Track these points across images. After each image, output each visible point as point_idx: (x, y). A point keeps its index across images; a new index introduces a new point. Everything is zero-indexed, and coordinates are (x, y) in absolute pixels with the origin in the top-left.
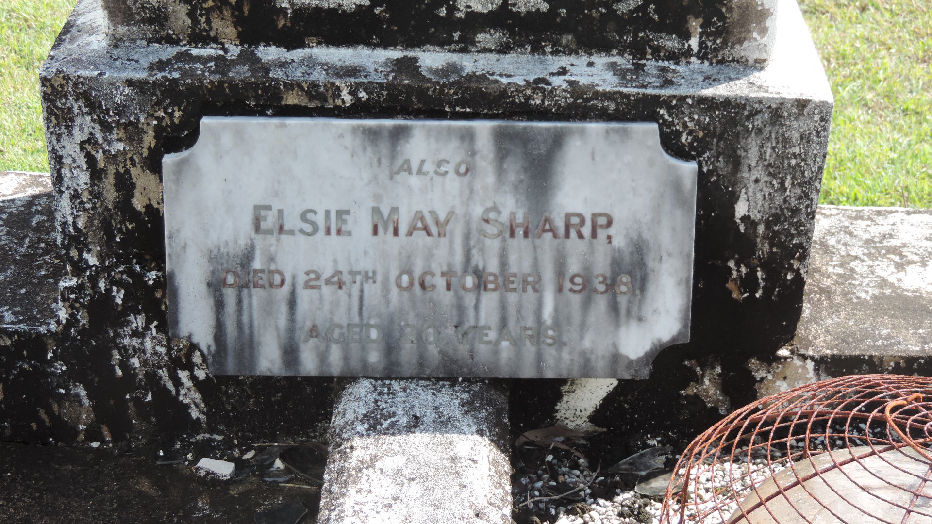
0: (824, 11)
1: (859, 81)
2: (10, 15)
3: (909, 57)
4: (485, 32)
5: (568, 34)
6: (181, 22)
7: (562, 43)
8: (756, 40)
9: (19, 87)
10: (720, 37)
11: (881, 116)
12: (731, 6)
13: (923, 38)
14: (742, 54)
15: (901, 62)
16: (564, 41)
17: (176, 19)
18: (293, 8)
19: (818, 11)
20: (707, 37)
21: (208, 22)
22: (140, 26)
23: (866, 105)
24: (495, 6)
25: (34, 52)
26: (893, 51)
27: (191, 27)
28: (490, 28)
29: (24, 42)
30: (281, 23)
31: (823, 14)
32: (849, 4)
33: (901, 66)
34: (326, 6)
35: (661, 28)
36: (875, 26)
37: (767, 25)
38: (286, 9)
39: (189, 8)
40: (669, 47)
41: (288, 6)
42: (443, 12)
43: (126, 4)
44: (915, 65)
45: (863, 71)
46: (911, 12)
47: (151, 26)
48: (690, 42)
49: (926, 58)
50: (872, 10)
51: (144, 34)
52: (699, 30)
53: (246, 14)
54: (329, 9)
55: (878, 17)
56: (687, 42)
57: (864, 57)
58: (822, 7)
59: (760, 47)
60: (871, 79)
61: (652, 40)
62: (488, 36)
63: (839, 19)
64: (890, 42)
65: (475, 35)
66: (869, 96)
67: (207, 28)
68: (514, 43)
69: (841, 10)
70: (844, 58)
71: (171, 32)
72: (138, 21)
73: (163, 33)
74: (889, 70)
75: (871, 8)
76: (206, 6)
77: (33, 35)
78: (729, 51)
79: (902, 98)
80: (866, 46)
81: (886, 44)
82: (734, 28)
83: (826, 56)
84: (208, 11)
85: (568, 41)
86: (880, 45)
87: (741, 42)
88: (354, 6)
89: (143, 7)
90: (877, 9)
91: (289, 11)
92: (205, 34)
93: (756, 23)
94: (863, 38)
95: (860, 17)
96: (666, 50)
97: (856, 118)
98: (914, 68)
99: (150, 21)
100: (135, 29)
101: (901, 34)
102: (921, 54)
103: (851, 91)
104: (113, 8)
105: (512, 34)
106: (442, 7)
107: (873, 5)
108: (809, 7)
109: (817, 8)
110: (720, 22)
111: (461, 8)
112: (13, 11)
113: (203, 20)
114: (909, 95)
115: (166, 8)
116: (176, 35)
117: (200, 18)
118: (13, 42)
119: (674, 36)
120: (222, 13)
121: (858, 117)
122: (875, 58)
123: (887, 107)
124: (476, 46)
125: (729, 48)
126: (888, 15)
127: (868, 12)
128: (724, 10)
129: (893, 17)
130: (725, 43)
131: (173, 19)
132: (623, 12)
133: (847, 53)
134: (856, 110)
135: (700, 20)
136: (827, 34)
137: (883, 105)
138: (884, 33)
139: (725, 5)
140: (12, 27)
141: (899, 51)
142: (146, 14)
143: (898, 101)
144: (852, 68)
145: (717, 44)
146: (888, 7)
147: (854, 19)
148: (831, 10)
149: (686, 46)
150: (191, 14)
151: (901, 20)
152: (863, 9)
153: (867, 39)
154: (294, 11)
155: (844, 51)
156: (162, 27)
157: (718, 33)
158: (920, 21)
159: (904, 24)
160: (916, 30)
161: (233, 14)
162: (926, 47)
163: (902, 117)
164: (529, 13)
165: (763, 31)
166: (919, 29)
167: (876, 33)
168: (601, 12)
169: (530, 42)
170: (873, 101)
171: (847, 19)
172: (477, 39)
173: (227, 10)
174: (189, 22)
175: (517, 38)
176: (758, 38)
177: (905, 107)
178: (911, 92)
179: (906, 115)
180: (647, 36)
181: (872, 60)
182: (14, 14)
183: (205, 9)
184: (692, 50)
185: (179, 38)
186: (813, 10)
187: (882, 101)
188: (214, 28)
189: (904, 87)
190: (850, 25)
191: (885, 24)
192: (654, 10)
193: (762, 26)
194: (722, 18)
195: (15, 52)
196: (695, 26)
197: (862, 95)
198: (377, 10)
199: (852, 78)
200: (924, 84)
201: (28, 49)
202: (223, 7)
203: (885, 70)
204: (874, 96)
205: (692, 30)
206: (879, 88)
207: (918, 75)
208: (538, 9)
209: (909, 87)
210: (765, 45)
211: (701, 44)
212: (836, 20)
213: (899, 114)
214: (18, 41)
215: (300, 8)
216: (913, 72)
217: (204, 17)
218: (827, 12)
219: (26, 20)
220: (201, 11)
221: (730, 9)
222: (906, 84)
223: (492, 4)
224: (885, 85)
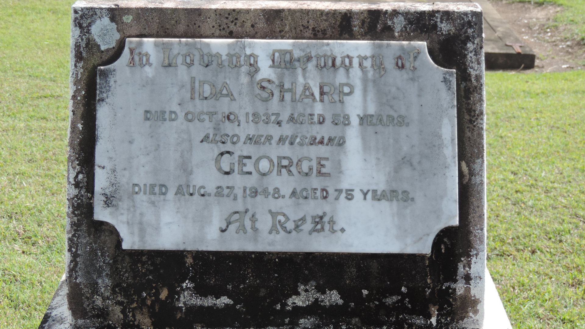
0: (509, 254)
1: (534, 301)
2: (4, 273)
3: (564, 284)
4: (305, 318)
5: (356, 317)
6: (117, 316)
7: (352, 323)
8: (471, 317)
9: (10, 322)
10: (450, 317)
11: (548, 324)
12: (455, 298)
13: (571, 270)
14: (464, 326)
15: (558, 287)
16: (353, 322)
17: (114, 314)
18: (186, 307)
19: (505, 254)
20: (442, 317)
21: (134, 316)
22: (91, 319)
23: (539, 317)
24: (310, 302)
25: (19, 298)
26: (553, 279)
27: (123, 319)
28: (308, 316)
29: (13, 290)
30: (179, 316)
31: (509, 256)
32: (524, 249)
33: (559, 289)
34: (206, 305)
35: (413, 312)
36: (541, 263)
37: (478, 308)
38: (182, 307)
39: (122, 308)
40: (418, 323)
41: (182, 305)
42: (278, 307)
43: (83, 306)
44: (567, 289)
45: (535, 294)
46: (563, 253)
47: (98, 319)
48: (431, 320)
49: (574, 284)
50: (539, 252)
51: (94, 324)
52: (436, 313)
53: (157, 311)
54: (208, 306)
55: (542, 257)
56: (429, 320)
57: (535, 284)
58: (508, 252)
59: (474, 321)
60: (541, 299)
61: (408, 320)
62: (306, 320)
63: (519, 260)
64: (551, 274)
65: (299, 320)
66: (540, 311)
67: (133, 319)
68: (322, 324)
69: (519, 253)
70: (523, 286)
71: (111, 322)
72: (90, 316)
73: (106, 323)
74: (552, 292)
75: (538, 251)
76: (132, 306)
77: (19, 286)
78: (455, 325)
79: (561, 311)
80: (536, 277)
81: (548, 275)
82: (458, 311)
83: (512, 285)
84: (134, 309)
85: (356, 322)
86: (545, 276)
87: (462, 319)
88: (224, 305)
89: (93, 308)
90: (541, 251)
91: (184, 309)
92: (131, 323)
93: (471, 307)
94: (534, 272)
95: (531, 257)
96: (416, 325)
97: (533, 326)
98: (567, 291)
99: (98, 316)
100: (88, 321)
101: (558, 268)
102: (571, 281)
103: (528, 308)
104: (75, 308)
105: (321, 319)
106: (278, 304)
107: (539, 250)
108: (500, 252)
109: (505, 253)
110: (449, 307)
111: (290, 304)
112: (6, 270)
113: (131, 315)
114: (565, 309)
115: (107, 308)
116: (114, 324)
117: (128, 314)
118: (7, 292)
119: (421, 317)
120: (142, 310)
121: (535, 326)
122: (542, 285)
123: (552, 318)
124: (299, 327)
125: (455, 323)
126: (548, 256)
127: (536, 254)
128: (451, 300)
129: (552, 257)
130: (452, 320)
131: (112, 315)
132: (389, 304)
133: (525, 282)
134: (533, 320)
135: (437, 307)
136: (511, 271)
137: (550, 316)
138: (547, 268)
139: (452, 297)
140: (5, 281)
141: (557, 280)
142: (95, 312)
143: (558, 313)
144: (529, 292)
145: (448, 321)
146: (548, 250)
147: (528, 259)
148: (513, 253)
149: (429, 322)
150: (123, 312)
151: (557, 259)
152: (533, 252)
153: (537, 272)
154: (186, 309)
155: (523, 281)
156: (105, 319)
157: (448, 314)
158: (569, 259)
159: (559, 261)
160: (567, 265)
161: (149, 311)
162: (574, 276)
163: (562, 325)
164: (331, 306)
165: (476, 312)
166: (569, 264)
167: (542, 268)
168: (376, 304)
169: (332, 323)
170: (543, 315)
171: (524, 259)
172: (300, 322)
173: (145, 309)
174: (122, 316)
175: (324, 321)
176: (473, 316)
177: (563, 318)
178: (566, 307)
179: (564, 323)
180: (405, 317)
181: (541, 286)
182: (6, 272)
183: (132, 308)
184: (433, 325)
185: (115, 326)
186: (503, 254)
187: (549, 314)
188: (137, 320)
189: (561, 304)
190: (525, 263)
191: (548, 261)
192: (408, 302)
193: (475, 309)
194: (450, 305)
195: (8, 298)
196: (434, 310)
197: (536, 310)
198: (238, 307)
199: (529, 299)
200: (574, 301)
201: (16, 295)
202: (143, 307)
203: (549, 292)
204: (543, 311)
205: (432, 312)
206: (547, 304)
207: (570, 295)
208: (337, 303)
209: (565, 304)
210: (477, 320)
211: (438, 321)
212: (517, 260)
213: (560, 322)
214: (10, 290)
215: (190, 306)
216: (567, 293)
217: (131, 313)
218: (511, 255)
219: (14, 276)
220: (129, 309)
221: (455, 300)
222: (563, 302)
223: (308, 301)
224: (550, 303)
